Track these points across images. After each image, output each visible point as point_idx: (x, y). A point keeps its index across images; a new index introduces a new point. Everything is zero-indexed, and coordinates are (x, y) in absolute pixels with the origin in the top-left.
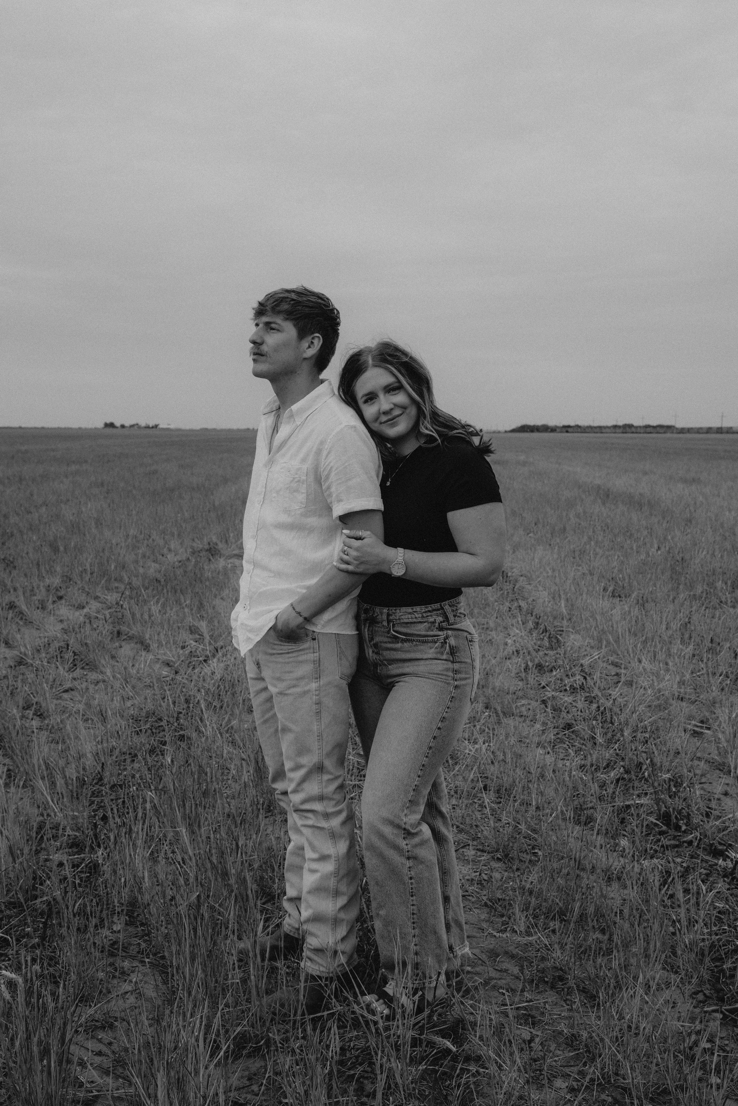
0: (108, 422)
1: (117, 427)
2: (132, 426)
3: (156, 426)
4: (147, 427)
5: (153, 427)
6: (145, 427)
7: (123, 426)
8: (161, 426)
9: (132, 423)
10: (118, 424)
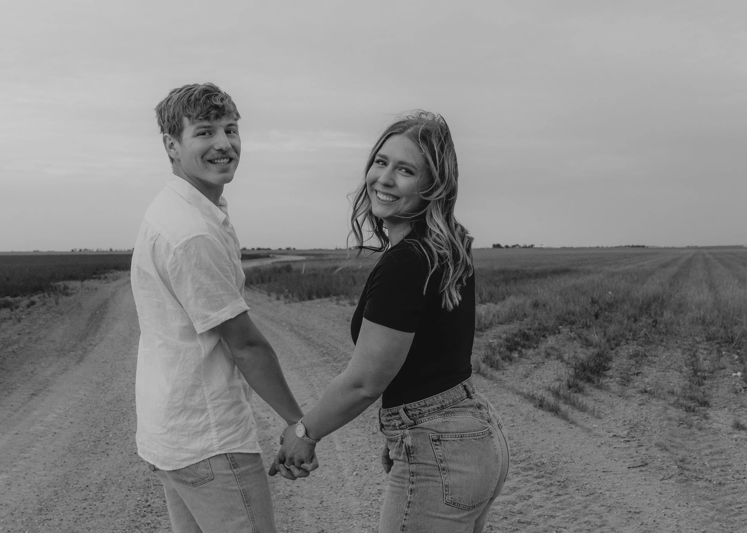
0: (496, 243)
1: (503, 248)
2: (514, 247)
3: (532, 246)
4: (525, 247)
5: (529, 247)
6: (524, 247)
7: (507, 247)
8: (536, 246)
9: (514, 244)
10: (503, 245)
